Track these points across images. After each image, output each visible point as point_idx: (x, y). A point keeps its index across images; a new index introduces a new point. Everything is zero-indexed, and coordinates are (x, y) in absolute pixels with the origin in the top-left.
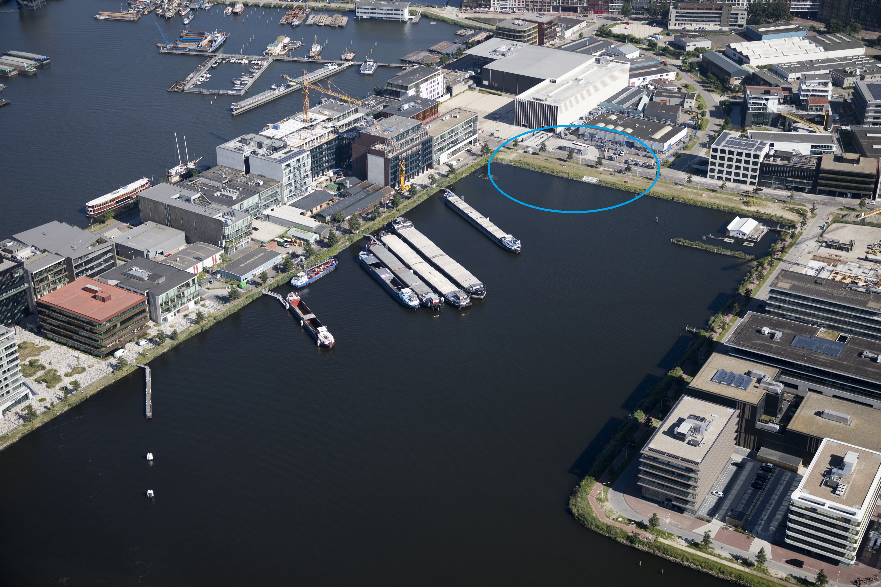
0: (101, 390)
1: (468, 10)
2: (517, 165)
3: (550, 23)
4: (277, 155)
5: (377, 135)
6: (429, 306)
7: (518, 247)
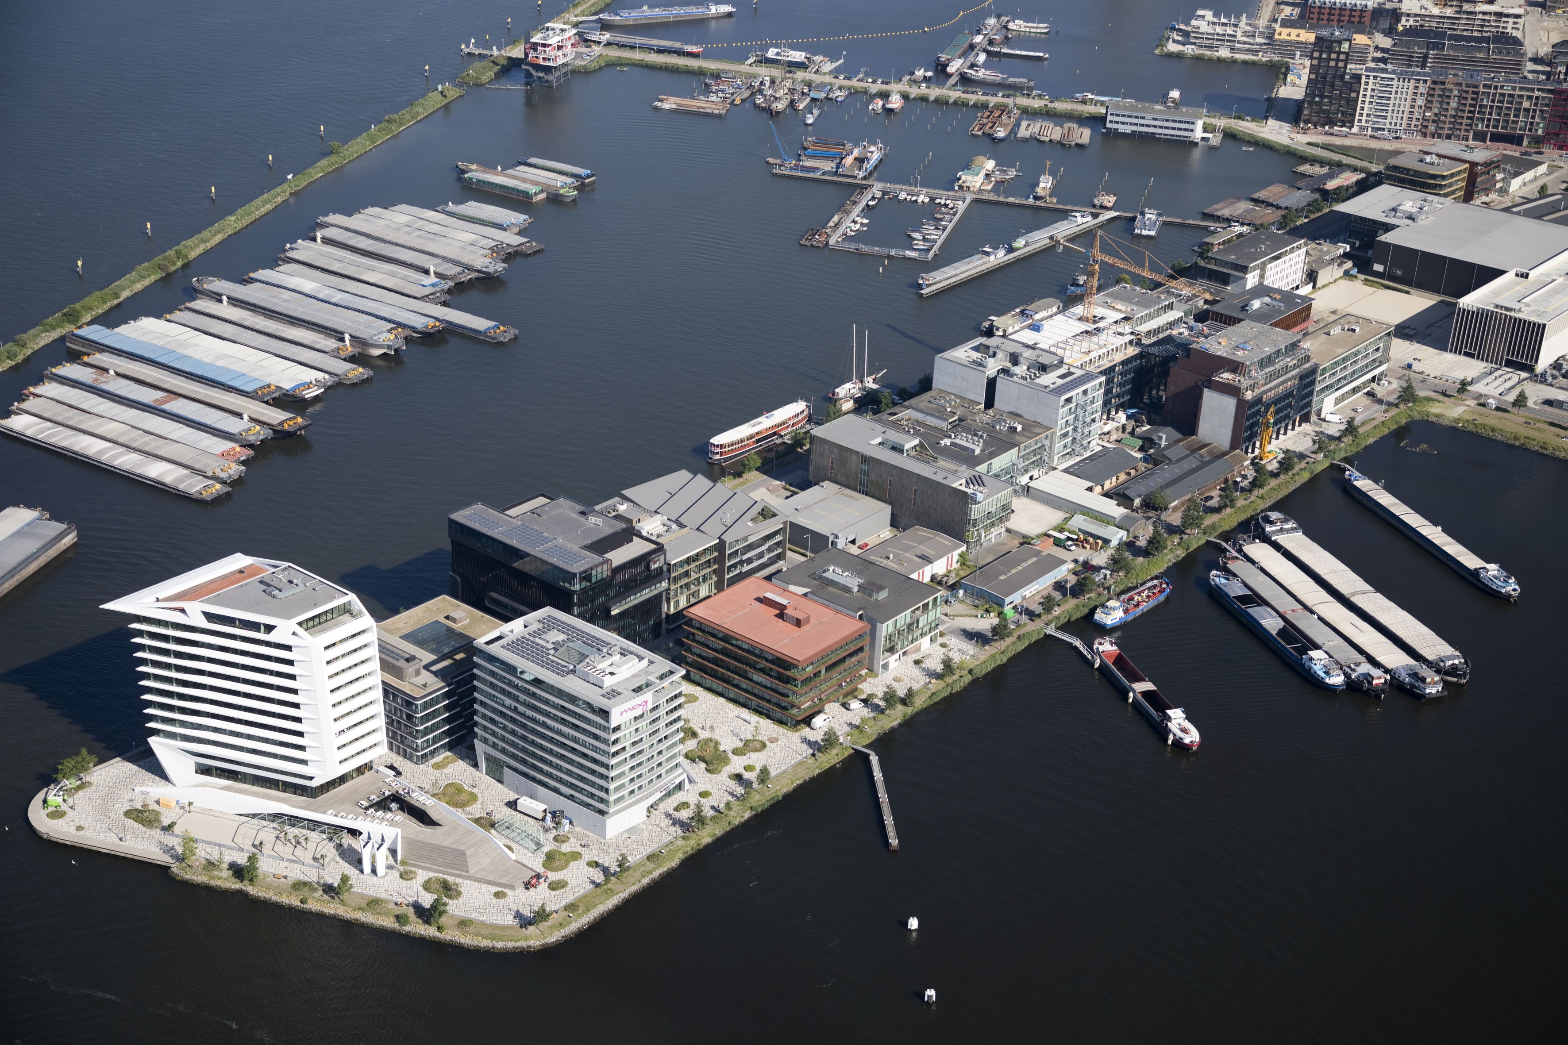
0: (799, 787)
1: (1309, 128)
2: (1469, 429)
3: (1486, 164)
4: (1050, 379)
5: (1224, 355)
6: (1365, 689)
7: (1514, 590)
